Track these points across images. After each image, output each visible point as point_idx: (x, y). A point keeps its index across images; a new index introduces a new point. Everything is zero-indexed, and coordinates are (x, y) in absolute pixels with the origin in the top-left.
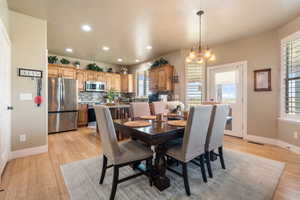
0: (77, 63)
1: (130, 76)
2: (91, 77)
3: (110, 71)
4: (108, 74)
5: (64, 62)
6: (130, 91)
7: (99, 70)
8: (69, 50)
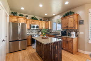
0: (27, 16)
1: (49, 22)
2: (33, 22)
3: (41, 20)
4: (40, 21)
5: (21, 15)
6: (50, 29)
7: (36, 19)
8: (22, 8)
